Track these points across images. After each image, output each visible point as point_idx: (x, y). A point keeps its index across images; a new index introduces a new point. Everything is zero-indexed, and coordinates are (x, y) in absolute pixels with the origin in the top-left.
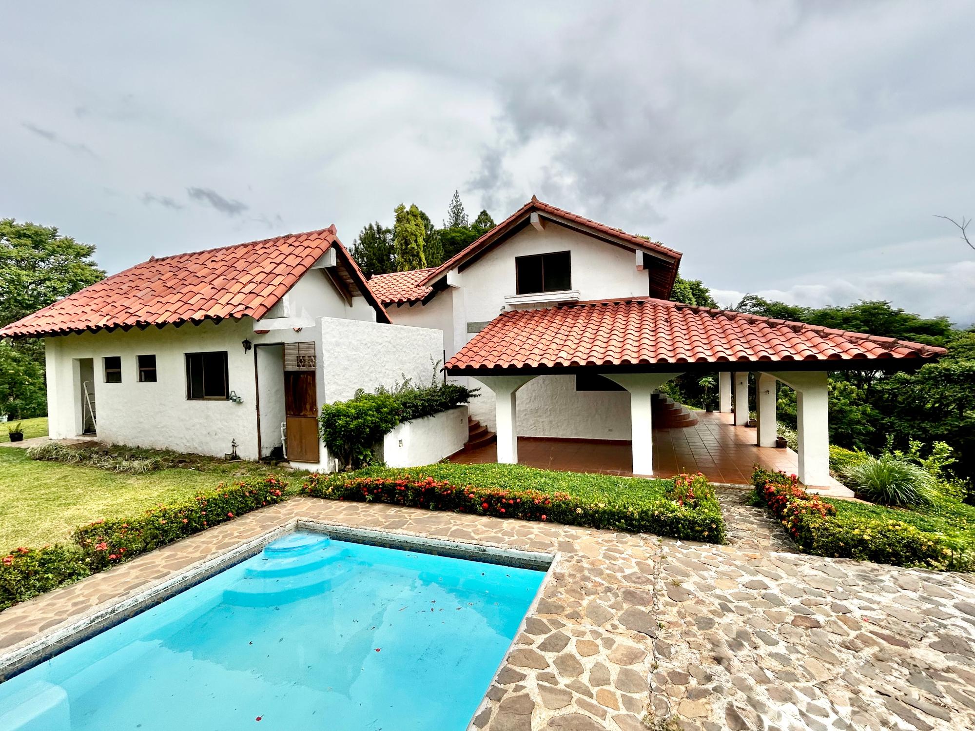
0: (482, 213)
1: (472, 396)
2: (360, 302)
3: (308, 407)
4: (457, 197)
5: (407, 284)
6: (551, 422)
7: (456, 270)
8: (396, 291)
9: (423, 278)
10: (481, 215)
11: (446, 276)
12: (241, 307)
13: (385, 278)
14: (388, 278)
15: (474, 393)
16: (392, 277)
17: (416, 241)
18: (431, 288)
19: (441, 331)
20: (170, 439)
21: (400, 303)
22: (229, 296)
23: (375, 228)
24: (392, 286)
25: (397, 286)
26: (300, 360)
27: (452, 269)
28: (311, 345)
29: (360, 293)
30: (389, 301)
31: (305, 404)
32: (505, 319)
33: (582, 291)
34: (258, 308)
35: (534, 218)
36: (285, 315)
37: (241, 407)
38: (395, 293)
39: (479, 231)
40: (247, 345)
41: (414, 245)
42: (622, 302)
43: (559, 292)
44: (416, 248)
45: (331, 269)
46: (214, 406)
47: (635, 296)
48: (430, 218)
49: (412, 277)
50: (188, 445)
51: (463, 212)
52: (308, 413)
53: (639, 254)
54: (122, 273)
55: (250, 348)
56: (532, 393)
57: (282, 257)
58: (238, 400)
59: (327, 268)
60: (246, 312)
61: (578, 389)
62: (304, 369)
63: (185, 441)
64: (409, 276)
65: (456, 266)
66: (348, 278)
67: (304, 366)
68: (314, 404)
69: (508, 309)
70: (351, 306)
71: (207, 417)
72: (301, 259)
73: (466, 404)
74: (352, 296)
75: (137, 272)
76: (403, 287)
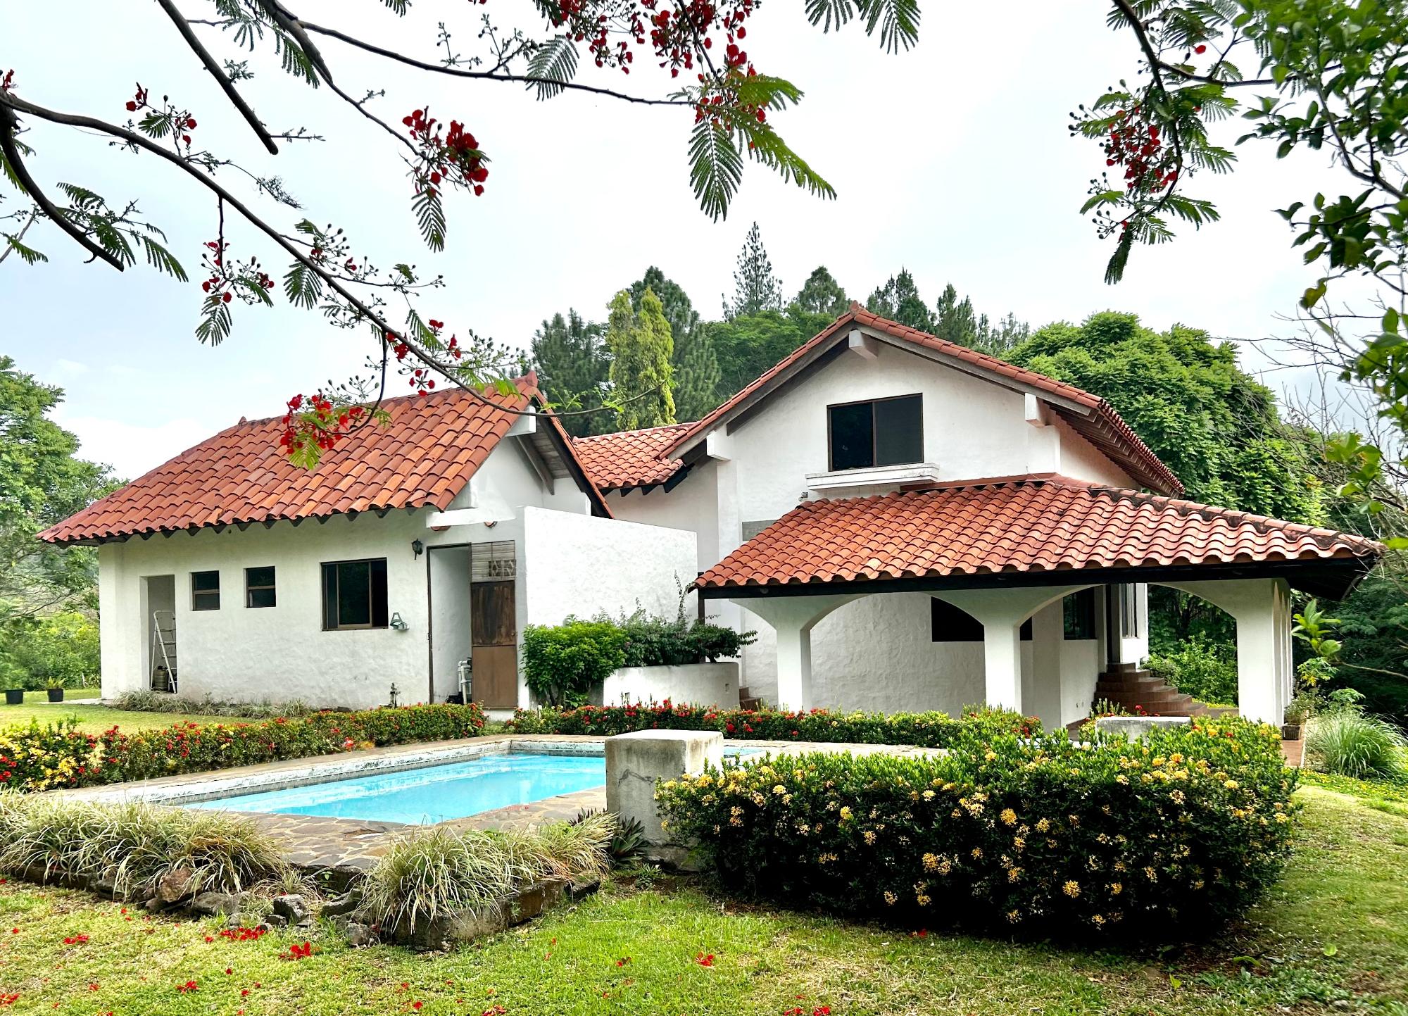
0: (814, 274)
1: (745, 643)
2: (567, 487)
3: (503, 630)
4: (754, 236)
5: (638, 455)
6: (888, 698)
7: (723, 430)
8: (618, 467)
9: (667, 443)
10: (812, 280)
11: (705, 441)
12: (419, 494)
13: (598, 443)
14: (603, 443)
15: (748, 639)
16: (610, 442)
17: (654, 362)
18: (680, 462)
19: (694, 535)
20: (296, 690)
21: (626, 490)
22: (399, 478)
23: (567, 323)
24: (611, 459)
25: (620, 458)
26: (493, 567)
27: (715, 429)
28: (509, 545)
29: (567, 472)
30: (606, 485)
31: (500, 627)
32: (804, 514)
33: (942, 465)
34: (443, 494)
35: (855, 339)
36: (472, 505)
37: (405, 635)
38: (616, 471)
39: (802, 322)
40: (417, 548)
41: (650, 370)
42: (1010, 484)
43: (899, 467)
44: (655, 375)
45: (528, 438)
46: (366, 637)
47: (1032, 471)
48: (689, 296)
49: (648, 441)
50: (323, 696)
51: (770, 275)
52: (504, 641)
53: (1031, 400)
54: (201, 444)
55: (420, 552)
56: (854, 647)
57: (462, 422)
58: (401, 627)
59: (522, 436)
60: (428, 500)
61: (936, 638)
62: (499, 579)
63: (318, 691)
64: (642, 438)
65: (722, 424)
66: (551, 450)
67: (498, 574)
68: (512, 625)
69: (814, 497)
70: (552, 493)
71: (354, 654)
72: (492, 425)
73: (735, 660)
74: (554, 477)
75: (229, 443)
76: (631, 460)
